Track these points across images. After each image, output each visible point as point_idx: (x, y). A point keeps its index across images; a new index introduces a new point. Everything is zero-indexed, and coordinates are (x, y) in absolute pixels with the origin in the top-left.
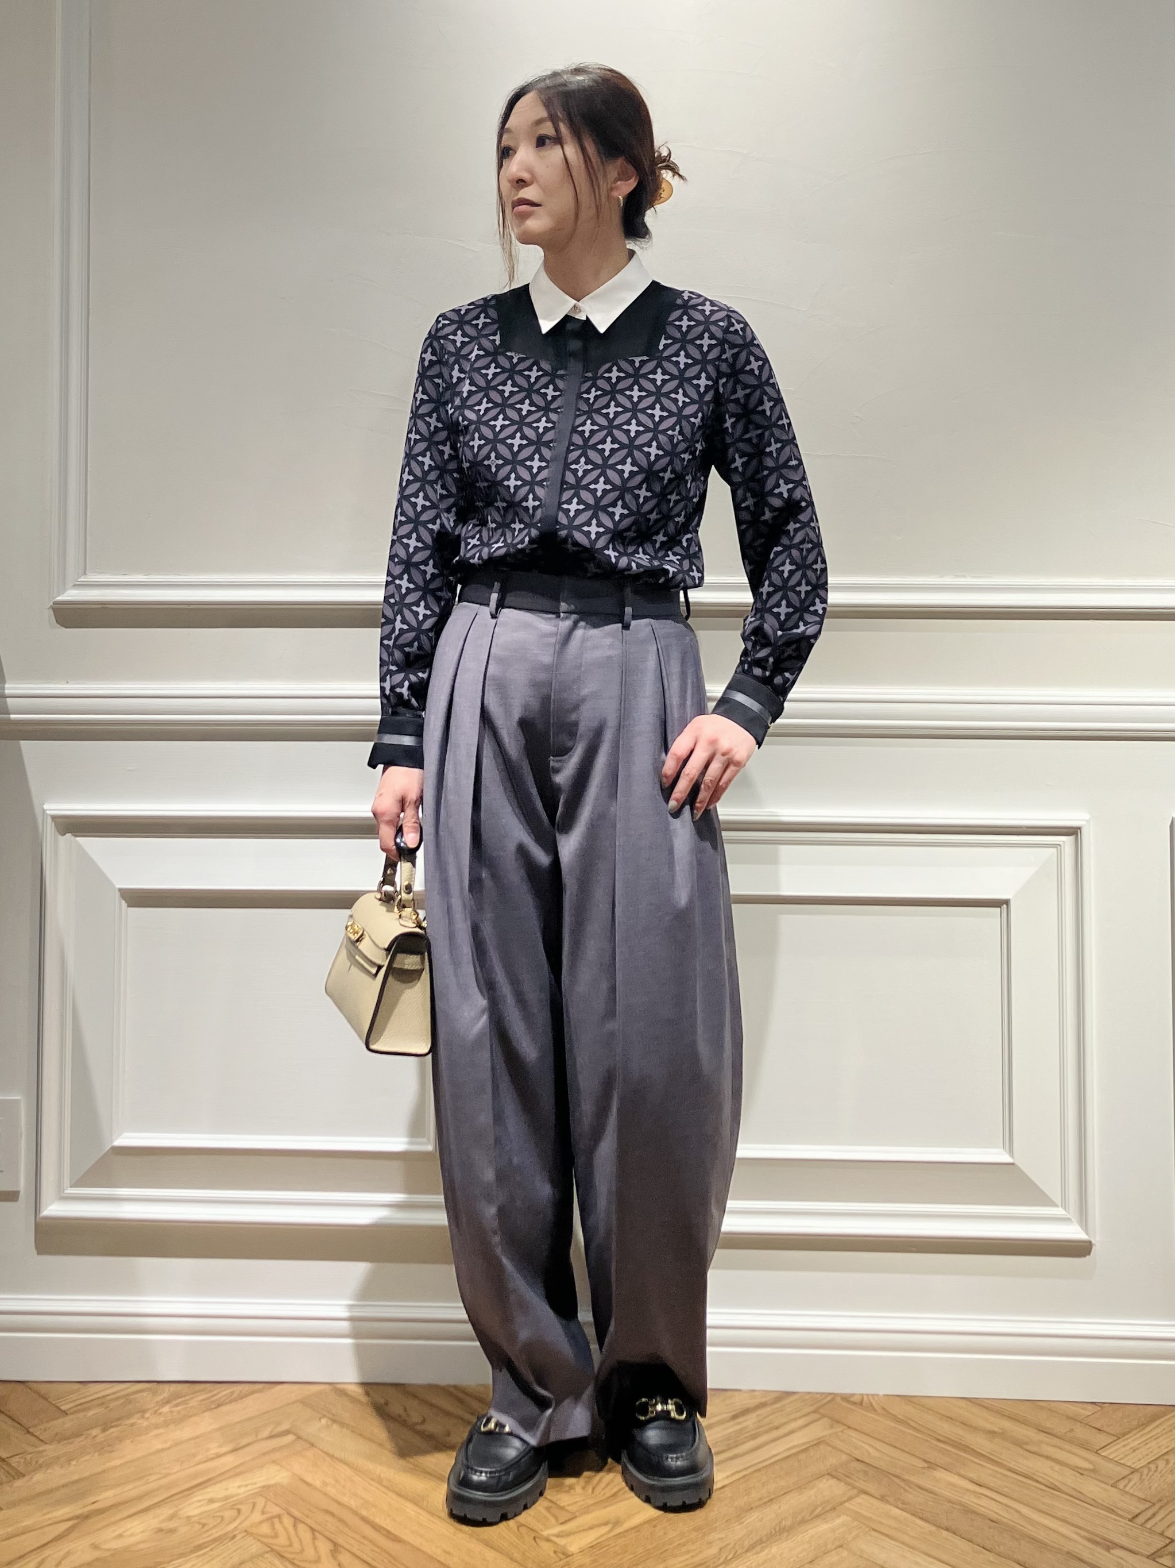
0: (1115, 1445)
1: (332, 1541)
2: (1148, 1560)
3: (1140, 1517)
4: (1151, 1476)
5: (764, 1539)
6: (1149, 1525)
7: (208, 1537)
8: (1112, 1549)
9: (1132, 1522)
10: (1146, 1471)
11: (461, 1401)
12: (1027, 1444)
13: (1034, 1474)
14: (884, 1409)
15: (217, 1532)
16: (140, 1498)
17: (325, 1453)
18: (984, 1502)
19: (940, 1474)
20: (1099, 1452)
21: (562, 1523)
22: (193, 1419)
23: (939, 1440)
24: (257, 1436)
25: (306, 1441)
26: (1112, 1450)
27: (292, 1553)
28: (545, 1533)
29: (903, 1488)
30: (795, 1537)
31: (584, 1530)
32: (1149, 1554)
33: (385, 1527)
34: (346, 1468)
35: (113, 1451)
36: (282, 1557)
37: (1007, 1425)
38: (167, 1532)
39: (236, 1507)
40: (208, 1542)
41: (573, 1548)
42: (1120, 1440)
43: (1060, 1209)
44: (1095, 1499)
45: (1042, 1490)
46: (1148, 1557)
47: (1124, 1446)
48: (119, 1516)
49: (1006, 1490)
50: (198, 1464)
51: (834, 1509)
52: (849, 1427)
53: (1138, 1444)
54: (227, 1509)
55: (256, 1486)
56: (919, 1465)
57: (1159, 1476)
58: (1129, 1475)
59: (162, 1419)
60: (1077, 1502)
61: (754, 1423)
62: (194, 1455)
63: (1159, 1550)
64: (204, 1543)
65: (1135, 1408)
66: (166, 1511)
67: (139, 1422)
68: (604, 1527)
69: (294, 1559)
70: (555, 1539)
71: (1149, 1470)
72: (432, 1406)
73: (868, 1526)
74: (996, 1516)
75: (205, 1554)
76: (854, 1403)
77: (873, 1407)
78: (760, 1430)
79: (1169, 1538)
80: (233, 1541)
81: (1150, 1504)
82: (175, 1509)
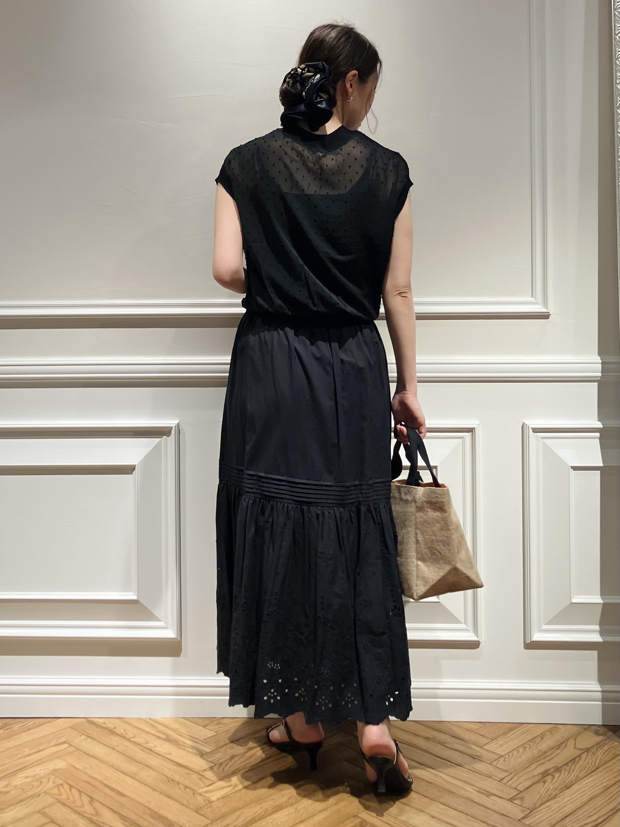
0: (491, 744)
2: (508, 802)
3: (504, 780)
4: (509, 759)
6: (508, 784)
7: (26, 795)
8: (490, 796)
9: (500, 782)
10: (507, 756)
11: (153, 726)
12: (446, 743)
15: (30, 793)
17: (84, 753)
18: (424, 773)
20: (482, 747)
21: (208, 786)
22: (17, 736)
24: (48, 745)
25: (74, 747)
26: (489, 746)
27: (70, 803)
28: (199, 791)
31: (220, 789)
32: (509, 798)
33: (117, 789)
34: (95, 760)
36: (64, 804)
37: (436, 734)
38: (4, 794)
39: (40, 780)
40: (26, 798)
41: (213, 799)
42: (493, 742)
43: (463, 625)
44: (482, 771)
46: (509, 800)
47: (496, 744)
50: (19, 759)
53: (504, 743)
54: (34, 781)
55: (50, 769)
57: (513, 759)
58: (498, 758)
60: (474, 773)
62: (17, 755)
63: (514, 797)
64: (23, 798)
65: (502, 724)
66: (4, 783)
68: (230, 788)
69: (71, 806)
70: (204, 794)
71: (509, 757)
72: (139, 728)
74: (430, 780)
75: (25, 804)
79: (518, 790)
80: (39, 797)
81: (509, 773)
82: (9, 781)
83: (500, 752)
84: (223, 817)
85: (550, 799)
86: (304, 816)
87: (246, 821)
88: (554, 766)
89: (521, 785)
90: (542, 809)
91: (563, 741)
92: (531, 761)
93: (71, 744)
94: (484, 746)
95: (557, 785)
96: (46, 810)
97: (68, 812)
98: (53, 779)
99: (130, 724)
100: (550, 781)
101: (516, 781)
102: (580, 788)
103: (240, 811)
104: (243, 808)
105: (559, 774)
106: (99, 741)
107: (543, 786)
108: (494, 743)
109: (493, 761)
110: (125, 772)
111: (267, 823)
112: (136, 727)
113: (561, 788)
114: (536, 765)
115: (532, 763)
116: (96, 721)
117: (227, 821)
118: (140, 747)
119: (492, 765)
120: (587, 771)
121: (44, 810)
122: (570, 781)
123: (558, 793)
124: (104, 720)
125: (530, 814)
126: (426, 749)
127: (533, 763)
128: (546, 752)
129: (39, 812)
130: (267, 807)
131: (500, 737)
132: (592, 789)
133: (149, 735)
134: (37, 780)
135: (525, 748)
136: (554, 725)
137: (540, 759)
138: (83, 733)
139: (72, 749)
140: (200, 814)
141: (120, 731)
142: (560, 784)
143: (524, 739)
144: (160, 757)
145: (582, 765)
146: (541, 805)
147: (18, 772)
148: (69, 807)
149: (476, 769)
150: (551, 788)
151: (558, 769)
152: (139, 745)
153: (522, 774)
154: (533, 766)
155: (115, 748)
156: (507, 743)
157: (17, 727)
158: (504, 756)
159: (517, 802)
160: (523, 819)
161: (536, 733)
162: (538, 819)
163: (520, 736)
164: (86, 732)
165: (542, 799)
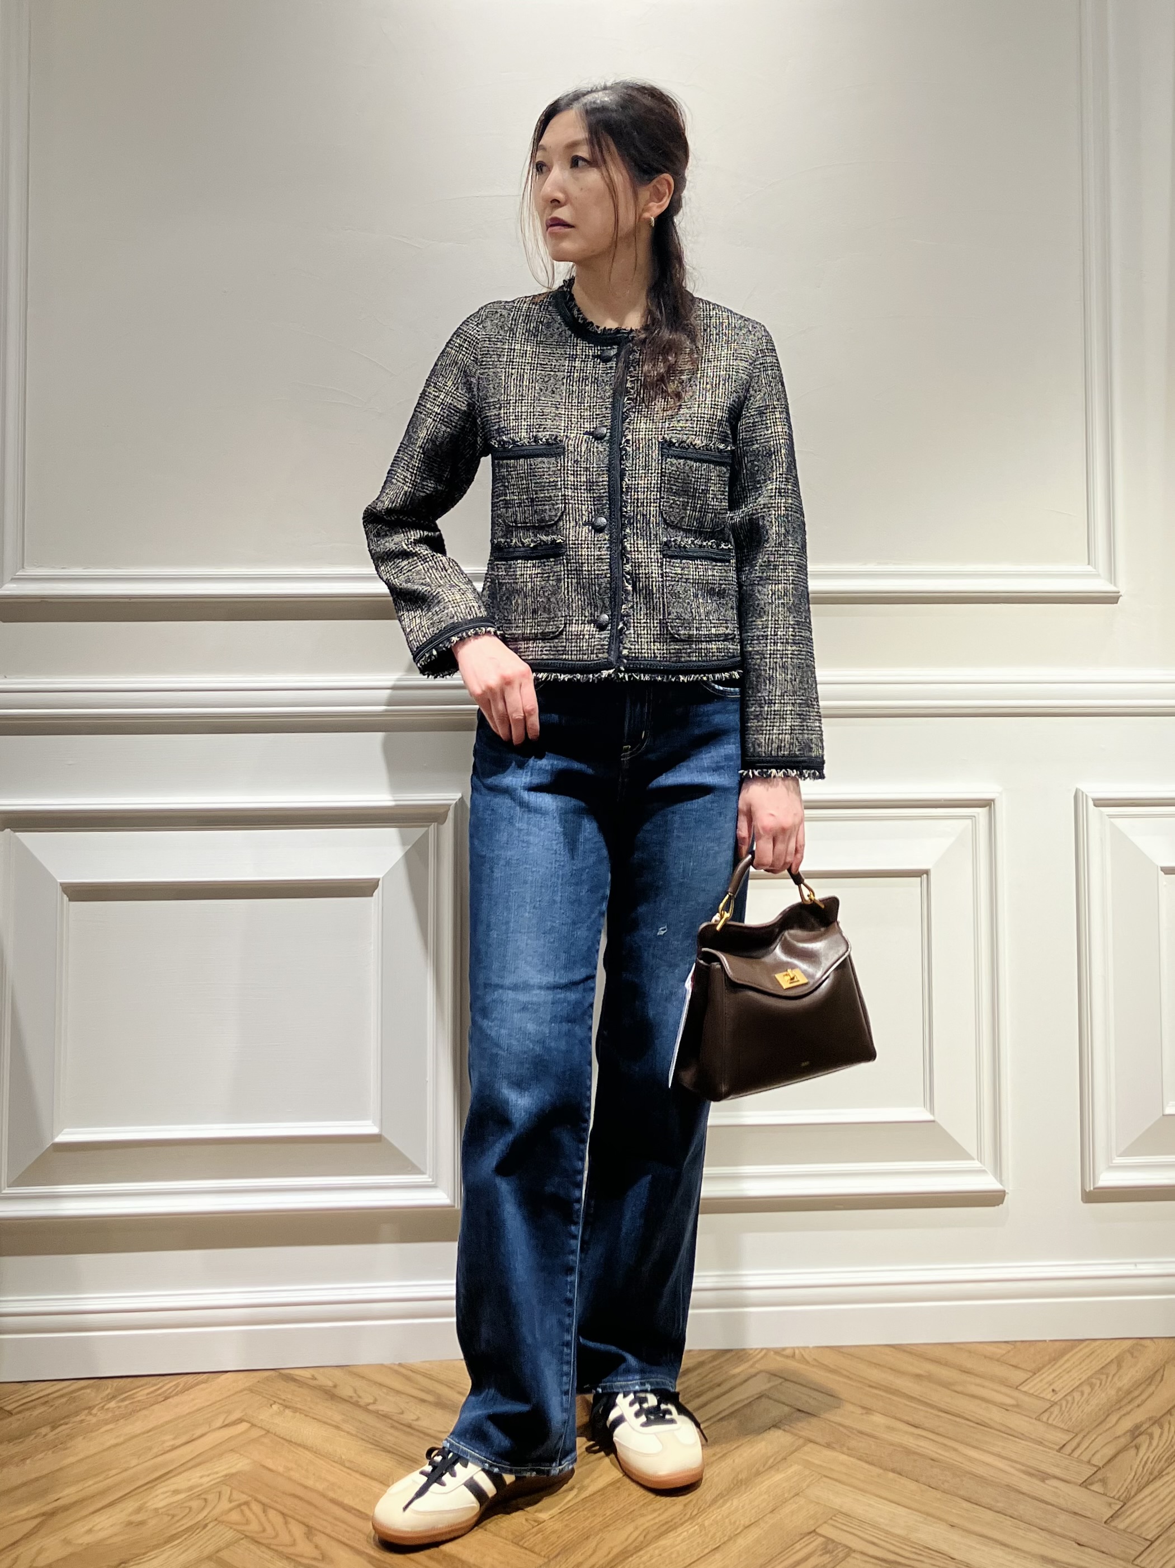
0: (1032, 1381)
1: (308, 1526)
2: (1079, 1488)
3: (1065, 1447)
4: (1070, 1408)
5: (725, 1493)
6: (1076, 1454)
7: (180, 1526)
8: (1047, 1479)
9: (1059, 1452)
10: (1064, 1403)
11: (408, 1379)
12: (954, 1384)
13: (964, 1412)
14: (815, 1360)
15: (186, 1523)
16: (102, 1493)
17: (282, 1438)
18: (922, 1443)
19: (878, 1419)
20: (1019, 1388)
23: (870, 1386)
24: (210, 1427)
25: (261, 1428)
26: (1032, 1384)
27: (268, 1538)
29: (845, 1434)
30: (754, 1489)
32: (1081, 1482)
33: (355, 1506)
34: (307, 1452)
35: (66, 1449)
36: (257, 1542)
37: (933, 1368)
38: (136, 1526)
39: (203, 1496)
40: (181, 1532)
42: (1037, 1375)
44: (1023, 1432)
45: (974, 1427)
46: (1080, 1485)
47: (1041, 1381)
48: (84, 1513)
49: (941, 1430)
50: (155, 1457)
51: (785, 1459)
52: (786, 1380)
53: (1055, 1377)
54: (192, 1499)
55: (220, 1475)
56: (859, 1412)
57: (1077, 1409)
58: (1050, 1408)
59: (110, 1415)
60: (1010, 1437)
61: (696, 1382)
62: (150, 1449)
63: (1088, 1478)
64: (175, 1534)
65: (1044, 1344)
66: (131, 1505)
67: (89, 1418)
69: (270, 1544)
72: (381, 1385)
73: (819, 1474)
74: (937, 1456)
75: (179, 1544)
76: (787, 1357)
77: (804, 1358)
78: (702, 1388)
79: (1095, 1466)
80: (207, 1529)
81: (1074, 1435)
82: (141, 1502)
83: (1051, 1395)
84: (567, 1549)
85: (1154, 1479)
86: (718, 1539)
87: (611, 1556)
88: (1147, 1416)
89: (1098, 1456)
90: (1143, 1499)
91: (1156, 1369)
92: (1108, 1410)
93: (255, 1422)
94: (1020, 1385)
95: (1161, 1452)
96: (225, 1555)
98: (229, 1492)
99: (363, 1377)
100: (1147, 1445)
101: (1088, 1447)
103: (598, 1537)
104: (600, 1530)
105: (1160, 1430)
106: (307, 1414)
107: (1137, 1455)
108: (1038, 1380)
109: (1042, 1414)
110: (366, 1473)
111: (650, 1557)
112: (375, 1383)
113: (1168, 1458)
114: (1118, 1416)
115: (1110, 1411)
116: (297, 1375)
117: (577, 1558)
118: (390, 1421)
119: (1039, 1420)
121: (220, 1553)
123: (1164, 1467)
124: (311, 1371)
125: (1121, 1511)
126: (918, 1397)
127: (1112, 1412)
128: (1131, 1392)
129: (209, 1558)
130: (647, 1525)
131: (1047, 1368)
133: (403, 1396)
134: (198, 1497)
135: (1092, 1386)
136: (1137, 1341)
137: (1123, 1403)
138: (274, 1399)
139: (255, 1433)
140: (522, 1547)
141: (346, 1392)
142: (1164, 1451)
143: (1088, 1369)
146: (1140, 1490)
147: (156, 1483)
148: (268, 1547)
149: (1015, 1431)
150: (1150, 1460)
151: (1157, 1421)
152: (385, 1417)
153: (1095, 1436)
154: (1114, 1419)
155: (339, 1425)
156: (1059, 1379)
157: (142, 1394)
158: (1059, 1403)
159: (1097, 1487)
160: (1113, 1520)
161: (1109, 1356)
162: (1138, 1518)
163: (1080, 1364)
164: (280, 1399)
165: (1140, 1480)
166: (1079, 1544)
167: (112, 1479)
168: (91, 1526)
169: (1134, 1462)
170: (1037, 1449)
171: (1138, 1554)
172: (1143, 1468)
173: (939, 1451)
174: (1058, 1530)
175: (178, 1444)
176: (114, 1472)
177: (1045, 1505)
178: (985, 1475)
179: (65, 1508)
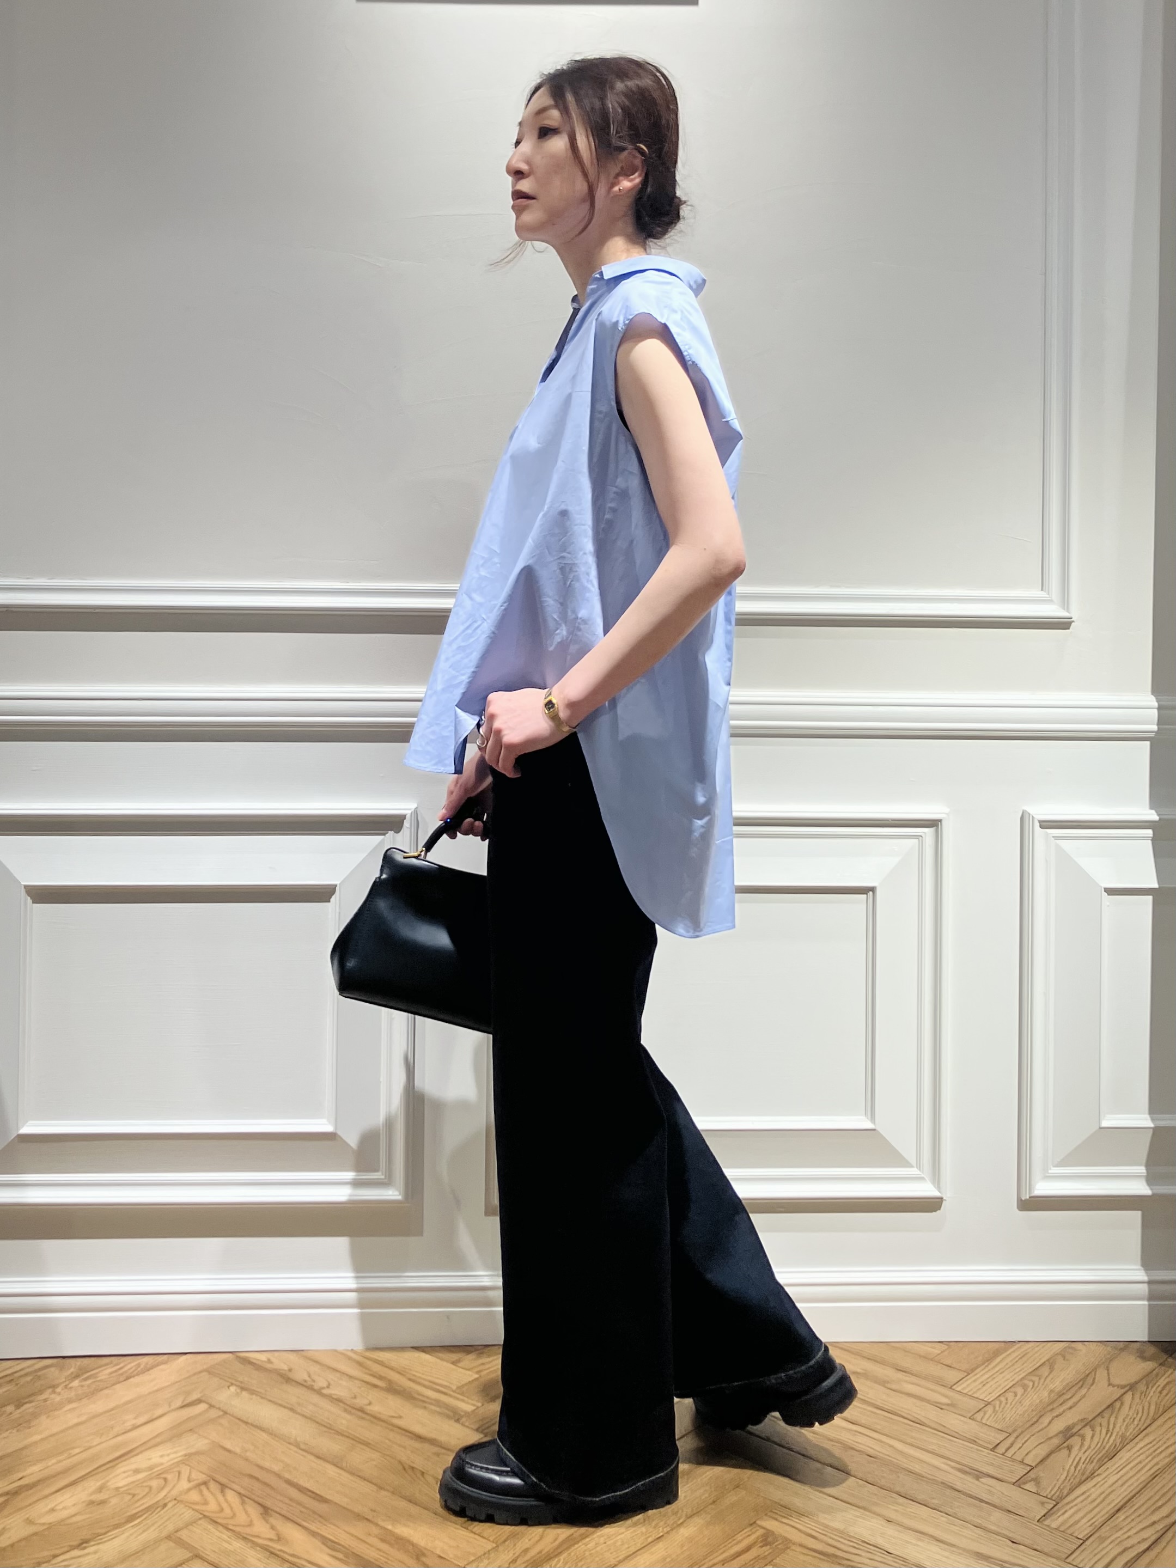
83: (986, 1394)
85: (1086, 1480)
88: (1079, 1418)
89: (1031, 1455)
90: (1075, 1499)
91: (1087, 1372)
93: (213, 1403)
94: (954, 1384)
95: (1092, 1454)
96: (184, 1534)
97: (225, 1537)
99: (316, 1362)
100: (1079, 1445)
101: (1020, 1448)
102: (1131, 1457)
105: (1092, 1432)
106: (263, 1396)
107: (1069, 1455)
108: (973, 1379)
109: (976, 1413)
110: (319, 1454)
111: (596, 1544)
113: (1100, 1459)
114: (1050, 1418)
115: (1042, 1412)
116: (255, 1359)
118: (342, 1405)
119: (972, 1419)
120: (1137, 1425)
121: (179, 1533)
122: (1112, 1444)
123: (1097, 1468)
124: (266, 1355)
125: (1055, 1509)
127: (1045, 1413)
128: (1064, 1394)
129: (169, 1537)
131: (981, 1368)
132: (1153, 1459)
133: (356, 1381)
134: (158, 1476)
135: (1025, 1387)
136: (1067, 1344)
137: (1055, 1405)
138: (230, 1380)
139: (213, 1413)
141: (301, 1376)
142: (1096, 1452)
143: (1022, 1369)
144: (381, 1423)
145: (1128, 1415)
146: (1072, 1490)
147: (118, 1461)
148: (225, 1527)
149: (949, 1429)
150: (1082, 1461)
151: (1089, 1423)
152: (338, 1401)
153: (1028, 1436)
154: (1046, 1420)
155: (295, 1408)
156: (992, 1380)
157: (105, 1373)
158: (993, 1403)
159: (1030, 1486)
160: (1047, 1519)
161: (1040, 1359)
162: (1071, 1517)
163: (1013, 1365)
164: (236, 1380)
165: (1072, 1480)
166: (1013, 1542)
167: (76, 1457)
168: (53, 1505)
169: (1065, 1464)
170: (972, 1448)
171: (1069, 1553)
172: (1075, 1470)
173: (877, 1447)
174: (993, 1528)
175: (139, 1424)
176: (77, 1451)
177: (978, 1502)
178: (920, 1472)
179: (30, 1487)
